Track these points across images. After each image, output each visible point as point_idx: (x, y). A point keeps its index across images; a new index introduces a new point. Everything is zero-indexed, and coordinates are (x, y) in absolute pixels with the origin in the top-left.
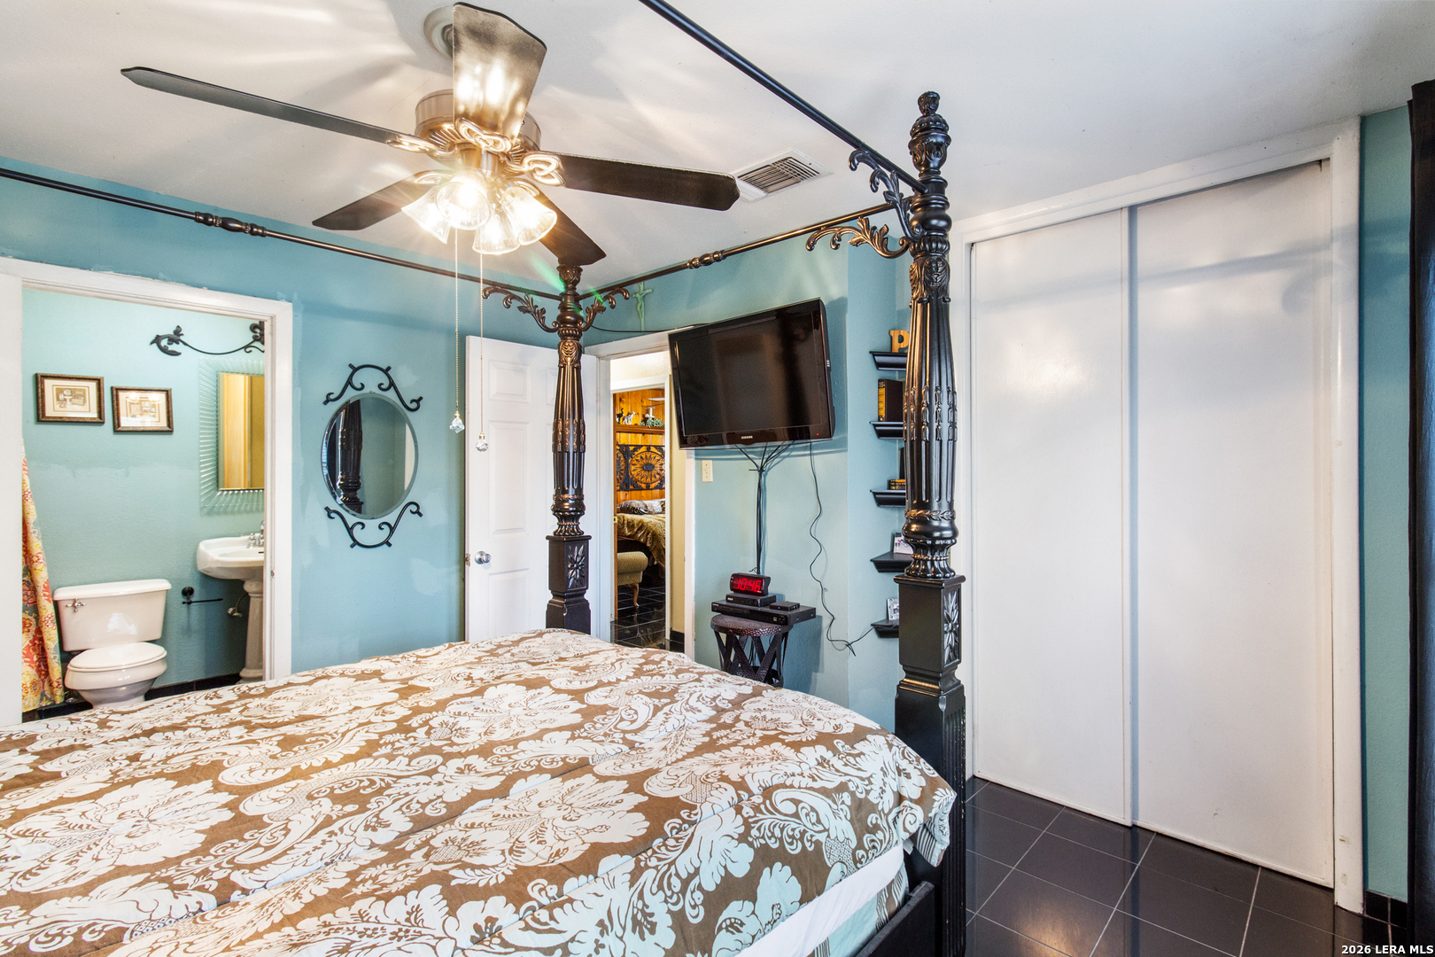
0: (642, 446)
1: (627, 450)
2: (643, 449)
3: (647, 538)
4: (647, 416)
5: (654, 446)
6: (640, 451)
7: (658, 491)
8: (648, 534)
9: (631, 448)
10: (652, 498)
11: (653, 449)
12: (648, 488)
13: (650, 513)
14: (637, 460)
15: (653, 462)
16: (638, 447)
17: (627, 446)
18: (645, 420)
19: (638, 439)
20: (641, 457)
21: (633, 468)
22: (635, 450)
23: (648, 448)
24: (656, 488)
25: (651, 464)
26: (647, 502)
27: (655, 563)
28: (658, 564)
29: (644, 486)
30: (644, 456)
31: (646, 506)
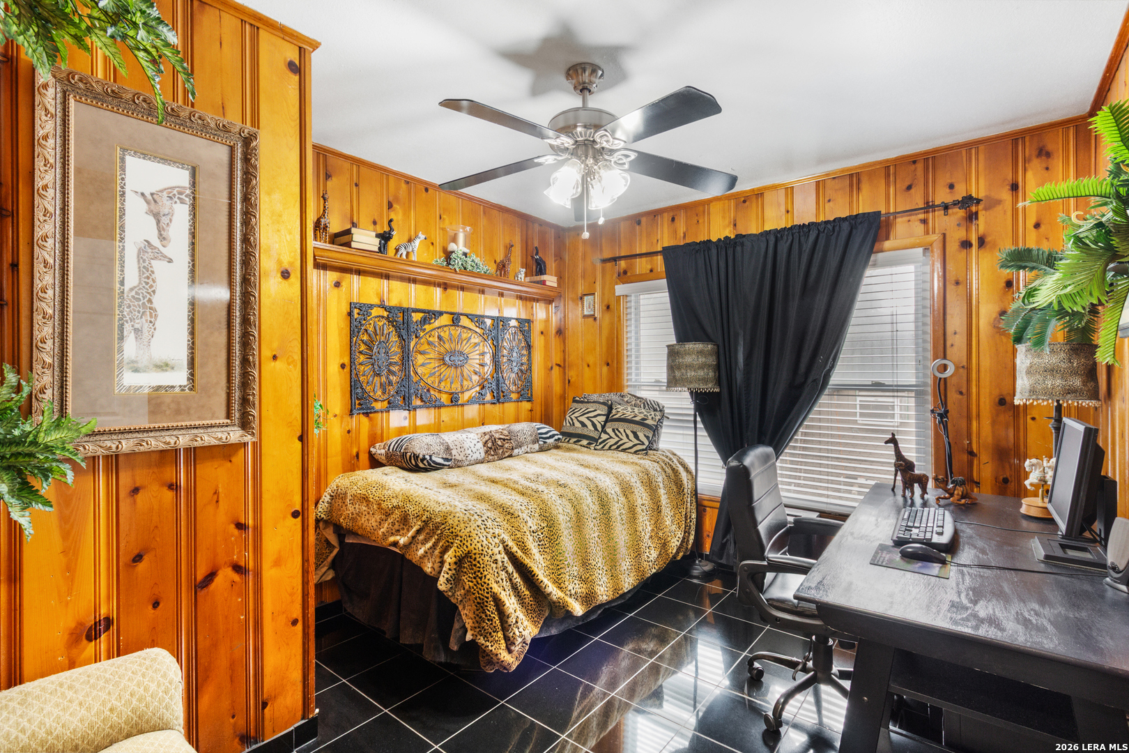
0: (441, 313)
1: (407, 323)
2: (445, 320)
3: (442, 563)
4: (452, 247)
5: (467, 315)
6: (437, 323)
7: (476, 407)
8: (445, 550)
9: (417, 317)
10: (463, 426)
11: (465, 321)
12: (454, 401)
13: (458, 465)
14: (429, 343)
15: (466, 348)
16: (430, 315)
17: (406, 312)
18: (448, 255)
19: (435, 298)
20: (440, 338)
21: (420, 359)
22: (424, 321)
23: (455, 318)
24: (471, 401)
25: (461, 353)
26: (449, 438)
27: (469, 637)
28: (473, 641)
29: (445, 398)
30: (445, 335)
31: (448, 449)
